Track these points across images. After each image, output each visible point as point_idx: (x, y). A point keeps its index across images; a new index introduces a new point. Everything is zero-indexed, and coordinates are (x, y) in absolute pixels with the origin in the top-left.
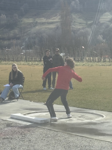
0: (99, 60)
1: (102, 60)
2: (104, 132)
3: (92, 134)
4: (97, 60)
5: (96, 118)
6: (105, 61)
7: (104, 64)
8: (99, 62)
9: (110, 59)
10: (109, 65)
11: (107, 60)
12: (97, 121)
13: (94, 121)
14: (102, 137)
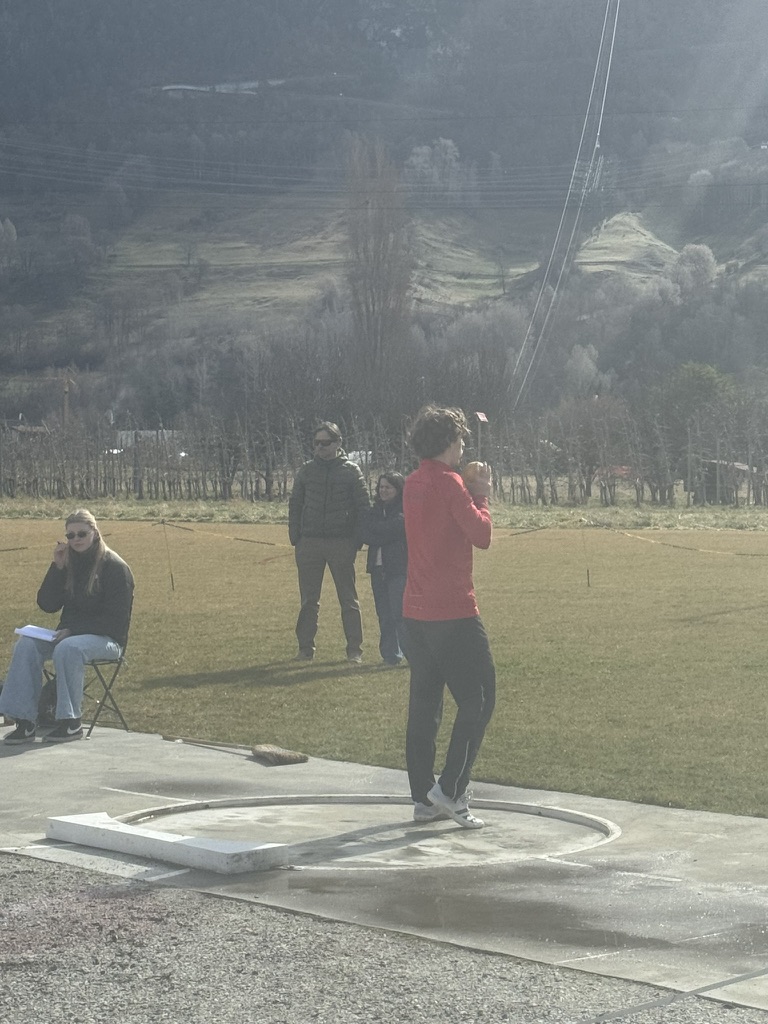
0: (578, 492)
1: (595, 491)
2: (614, 926)
3: (543, 940)
4: (563, 492)
5: (566, 839)
6: (609, 502)
7: (604, 515)
8: (573, 503)
9: (640, 490)
10: (637, 526)
11: (626, 492)
12: (567, 857)
13: (553, 860)
14: (602, 955)
